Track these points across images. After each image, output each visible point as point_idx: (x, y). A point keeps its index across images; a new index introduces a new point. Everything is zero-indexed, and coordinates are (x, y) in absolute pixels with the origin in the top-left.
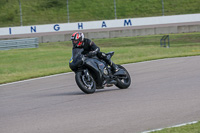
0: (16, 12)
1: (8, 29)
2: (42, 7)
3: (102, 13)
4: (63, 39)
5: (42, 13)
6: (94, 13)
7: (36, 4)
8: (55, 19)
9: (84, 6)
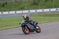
0: (24, 6)
1: (22, 11)
2: (32, 5)
3: (49, 7)
4: (38, 14)
5: (32, 7)
6: (47, 7)
7: (30, 4)
8: (36, 8)
9: (44, 5)
